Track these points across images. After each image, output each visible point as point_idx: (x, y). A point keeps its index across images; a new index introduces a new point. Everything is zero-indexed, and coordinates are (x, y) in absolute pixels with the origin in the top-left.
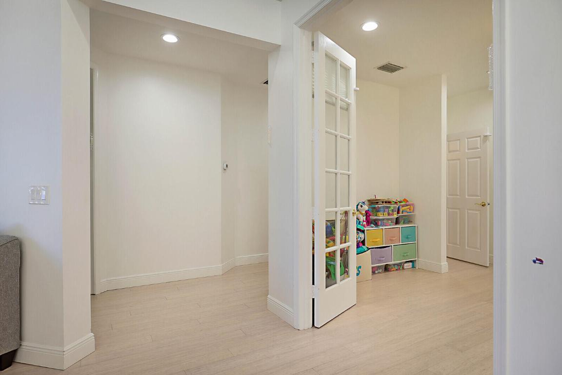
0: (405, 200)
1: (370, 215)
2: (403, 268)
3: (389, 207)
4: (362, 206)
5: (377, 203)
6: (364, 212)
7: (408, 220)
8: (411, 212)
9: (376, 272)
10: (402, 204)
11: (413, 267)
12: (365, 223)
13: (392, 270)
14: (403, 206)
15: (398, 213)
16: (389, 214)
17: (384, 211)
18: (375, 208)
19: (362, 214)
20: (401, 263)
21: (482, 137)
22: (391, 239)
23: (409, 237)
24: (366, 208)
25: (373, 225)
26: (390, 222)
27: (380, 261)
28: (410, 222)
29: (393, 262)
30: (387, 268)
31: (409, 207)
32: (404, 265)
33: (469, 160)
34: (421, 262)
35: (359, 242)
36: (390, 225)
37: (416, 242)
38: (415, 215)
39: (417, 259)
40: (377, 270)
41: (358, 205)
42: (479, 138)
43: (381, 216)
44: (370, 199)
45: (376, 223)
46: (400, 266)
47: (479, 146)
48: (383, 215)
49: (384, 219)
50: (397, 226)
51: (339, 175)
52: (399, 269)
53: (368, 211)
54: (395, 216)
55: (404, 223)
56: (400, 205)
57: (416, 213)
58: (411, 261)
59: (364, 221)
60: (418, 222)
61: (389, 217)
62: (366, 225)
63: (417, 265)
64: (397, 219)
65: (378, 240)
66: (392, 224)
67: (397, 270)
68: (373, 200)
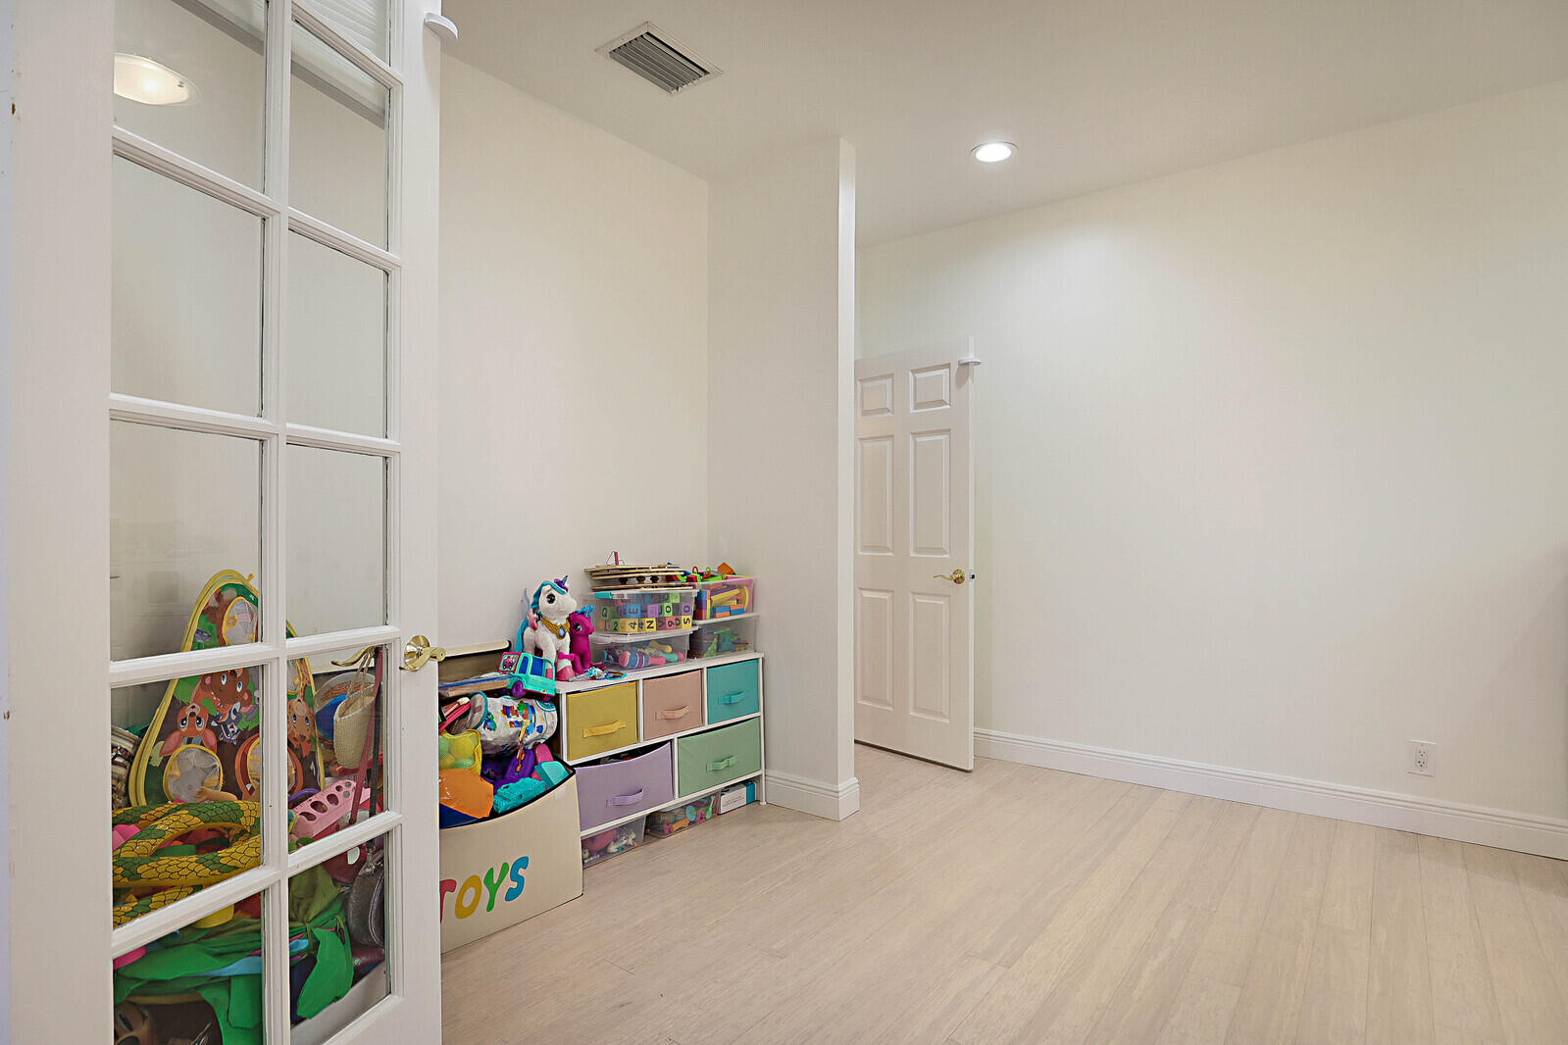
0: (725, 569)
1: (588, 631)
2: (716, 812)
3: (665, 598)
4: (551, 599)
5: (624, 581)
6: (562, 621)
7: (736, 638)
8: (742, 611)
9: (613, 848)
10: (711, 582)
11: (753, 800)
12: (566, 663)
13: (675, 827)
14: (715, 591)
15: (697, 615)
16: (661, 624)
17: (644, 613)
18: (610, 602)
19: (553, 629)
20: (708, 797)
21: (955, 367)
22: (670, 715)
23: (735, 699)
24: (569, 603)
25: (597, 671)
26: (669, 649)
27: (622, 809)
28: (740, 645)
29: (677, 801)
30: (654, 826)
31: (736, 592)
32: (718, 801)
33: (918, 440)
34: (776, 781)
35: (536, 745)
36: (668, 662)
37: (761, 714)
38: (757, 619)
39: (761, 772)
40: (615, 841)
41: (538, 594)
42: (944, 372)
43: (630, 635)
44: (592, 567)
45: (612, 660)
46: (705, 809)
47: (945, 397)
48: (641, 625)
49: (646, 644)
50: (695, 664)
51: (278, 450)
52: (702, 818)
53: (583, 613)
54: (687, 629)
55: (719, 651)
56: (707, 587)
57: (762, 611)
58: (745, 783)
59: (560, 656)
60: (769, 645)
61: (662, 635)
62: (570, 671)
63: (763, 790)
64: (693, 637)
65: (615, 727)
66: (675, 657)
67: (692, 823)
68: (608, 572)
